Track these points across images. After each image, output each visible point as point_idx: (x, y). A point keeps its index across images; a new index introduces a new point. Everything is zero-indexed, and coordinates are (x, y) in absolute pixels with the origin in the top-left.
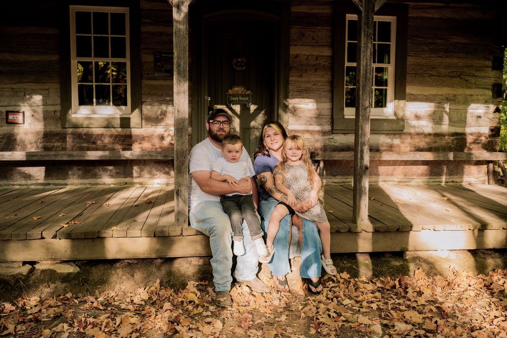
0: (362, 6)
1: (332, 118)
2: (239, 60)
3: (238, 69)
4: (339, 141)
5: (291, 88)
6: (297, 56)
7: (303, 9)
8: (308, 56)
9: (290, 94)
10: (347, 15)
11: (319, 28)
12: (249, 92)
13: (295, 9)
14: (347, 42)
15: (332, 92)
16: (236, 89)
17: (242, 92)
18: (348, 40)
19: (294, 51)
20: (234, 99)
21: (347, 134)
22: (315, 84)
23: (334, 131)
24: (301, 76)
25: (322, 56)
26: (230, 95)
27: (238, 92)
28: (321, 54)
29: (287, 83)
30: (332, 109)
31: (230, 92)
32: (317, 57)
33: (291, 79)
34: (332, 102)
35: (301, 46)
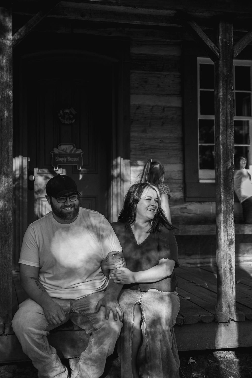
0: (219, 52)
1: (184, 183)
2: (67, 111)
3: (66, 123)
4: (193, 212)
5: (132, 145)
6: (139, 107)
7: (145, 50)
8: (153, 107)
9: (132, 153)
10: (198, 58)
11: (165, 73)
12: (79, 151)
13: (135, 50)
14: (199, 90)
15: (183, 150)
16: (63, 147)
17: (72, 150)
18: (201, 88)
19: (135, 100)
20: (60, 159)
21: (204, 202)
22: (161, 141)
23: (187, 199)
24: (144, 131)
25: (169, 107)
26: (55, 155)
27: (65, 151)
28: (168, 105)
29: (128, 140)
30: (184, 172)
31: (56, 151)
32: (164, 109)
33: (132, 134)
34: (184, 162)
35: (144, 94)
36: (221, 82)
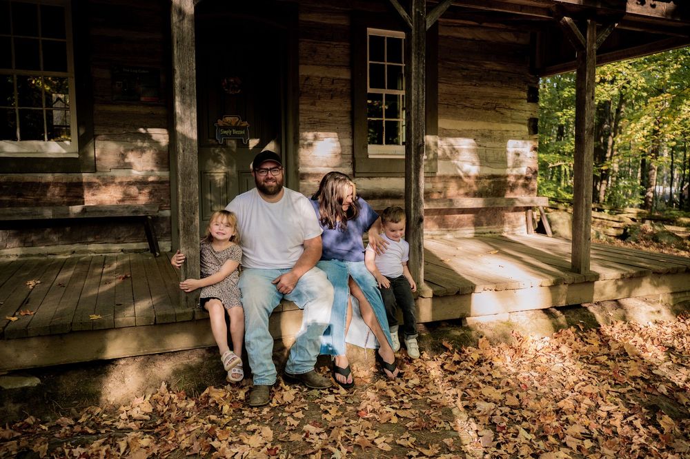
0: (412, 23)
1: (353, 158)
2: (232, 80)
3: (231, 93)
4: (363, 187)
5: (301, 119)
6: (308, 78)
7: (314, 18)
8: (322, 78)
9: (301, 127)
10: (368, 29)
11: (335, 43)
12: (245, 124)
13: (303, 17)
14: (369, 62)
15: (353, 125)
16: (228, 119)
17: (237, 123)
18: (370, 60)
19: (304, 71)
20: (225, 132)
21: (372, 177)
22: (331, 115)
23: (356, 175)
24: (313, 104)
25: (339, 79)
26: (220, 127)
27: (230, 124)
28: (338, 77)
29: (297, 113)
30: (353, 146)
31: (220, 123)
32: (333, 80)
33: (301, 107)
34: (353, 137)
35: (314, 65)
36: (413, 54)
